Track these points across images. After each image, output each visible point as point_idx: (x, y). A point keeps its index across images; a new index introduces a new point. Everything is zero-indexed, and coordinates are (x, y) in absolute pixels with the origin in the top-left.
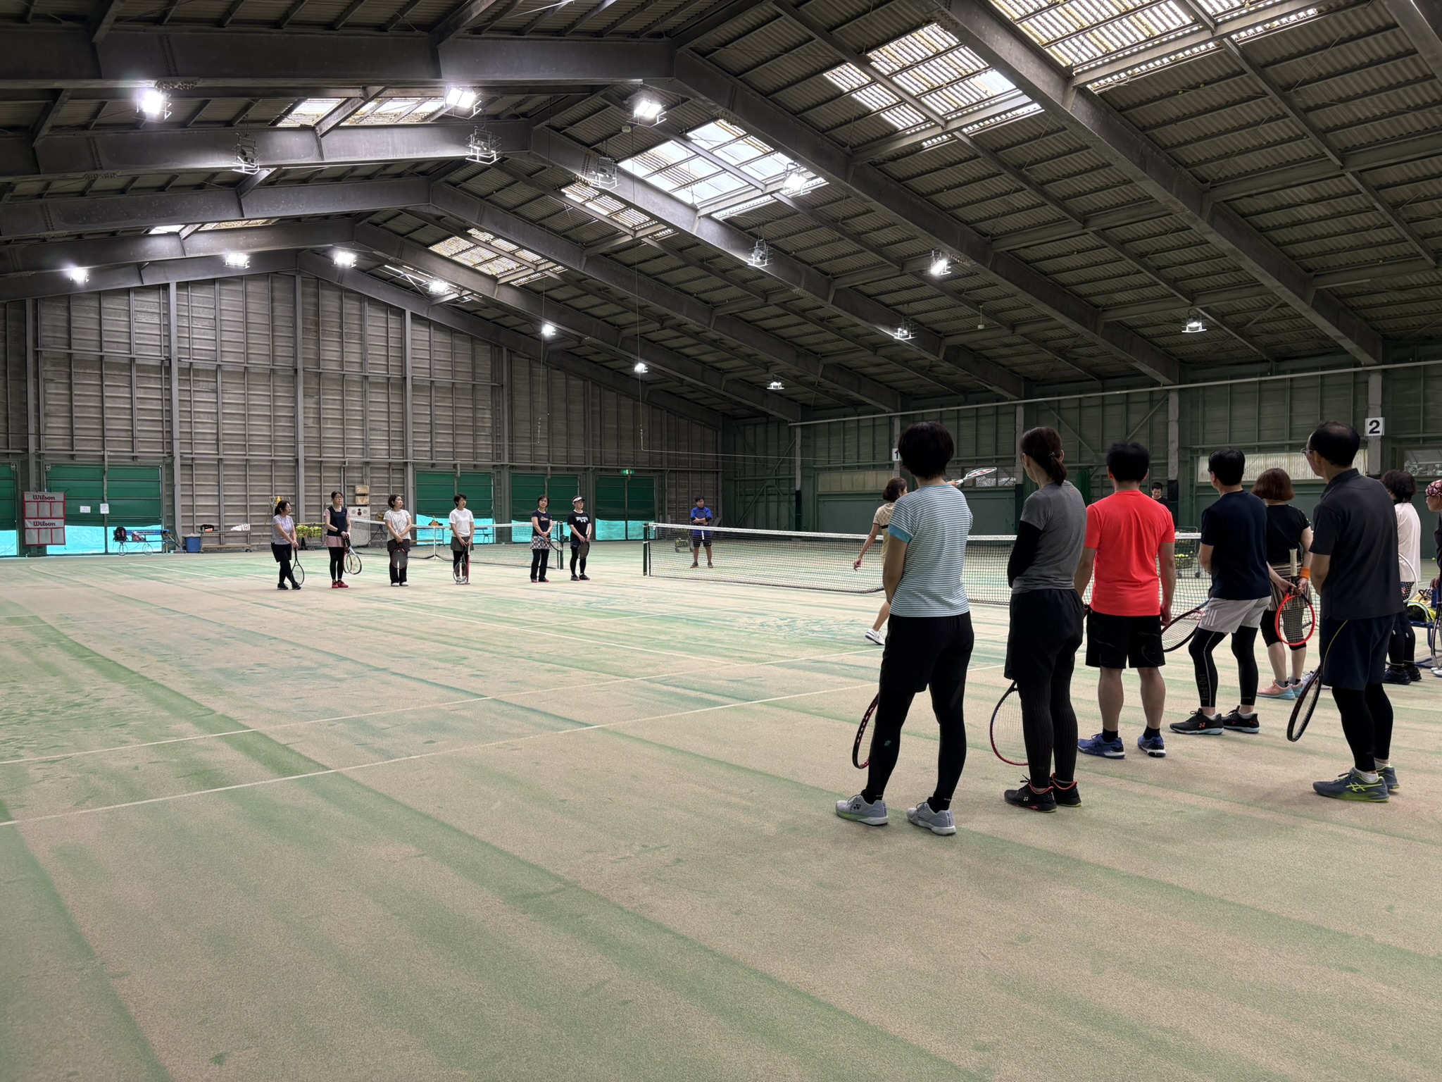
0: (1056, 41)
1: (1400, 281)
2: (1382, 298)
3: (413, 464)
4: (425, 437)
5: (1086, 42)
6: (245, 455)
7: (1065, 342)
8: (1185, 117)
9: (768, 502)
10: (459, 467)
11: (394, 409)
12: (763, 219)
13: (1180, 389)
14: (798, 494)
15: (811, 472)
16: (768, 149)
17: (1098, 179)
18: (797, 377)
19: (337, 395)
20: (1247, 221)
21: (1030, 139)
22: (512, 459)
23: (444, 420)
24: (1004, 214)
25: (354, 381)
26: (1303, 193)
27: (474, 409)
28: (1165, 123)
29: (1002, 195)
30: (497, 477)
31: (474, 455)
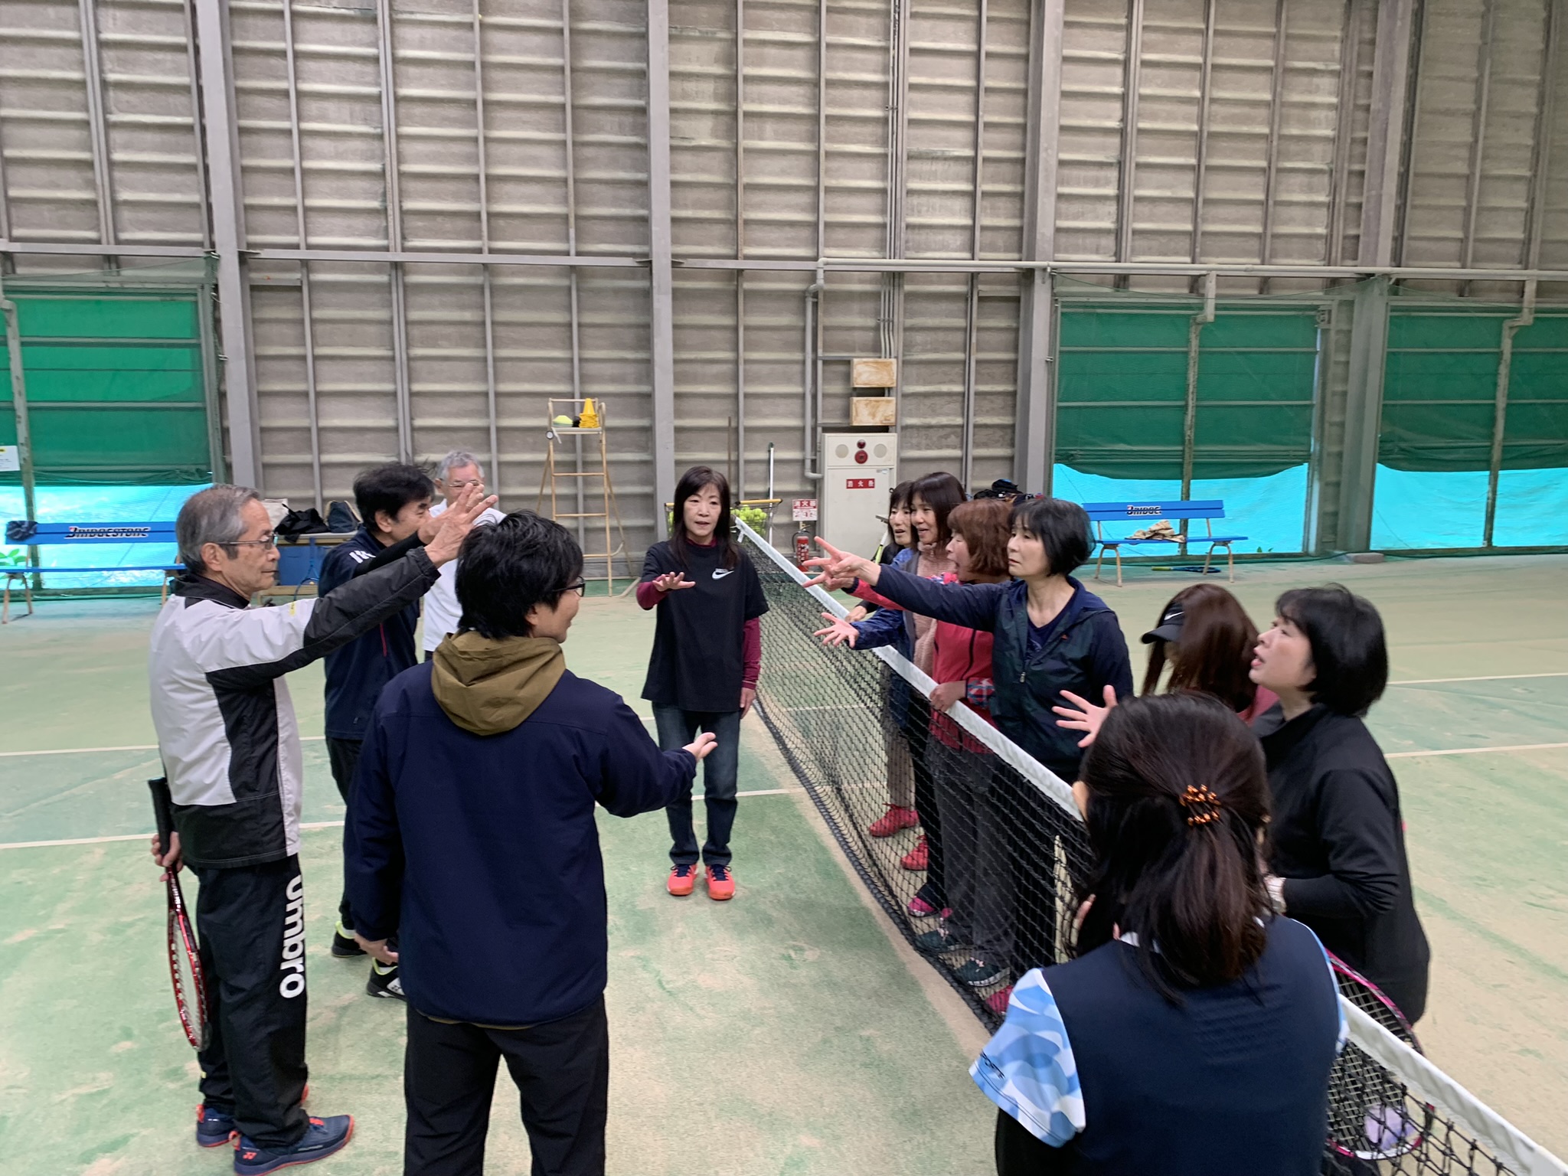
3: (1054, 275)
4: (1097, 183)
6: (479, 251)
10: (1211, 289)
11: (997, 76)
19: (796, 25)
22: (1400, 254)
23: (1171, 117)
27: (1280, 74)
30: (1337, 323)
31: (1265, 244)
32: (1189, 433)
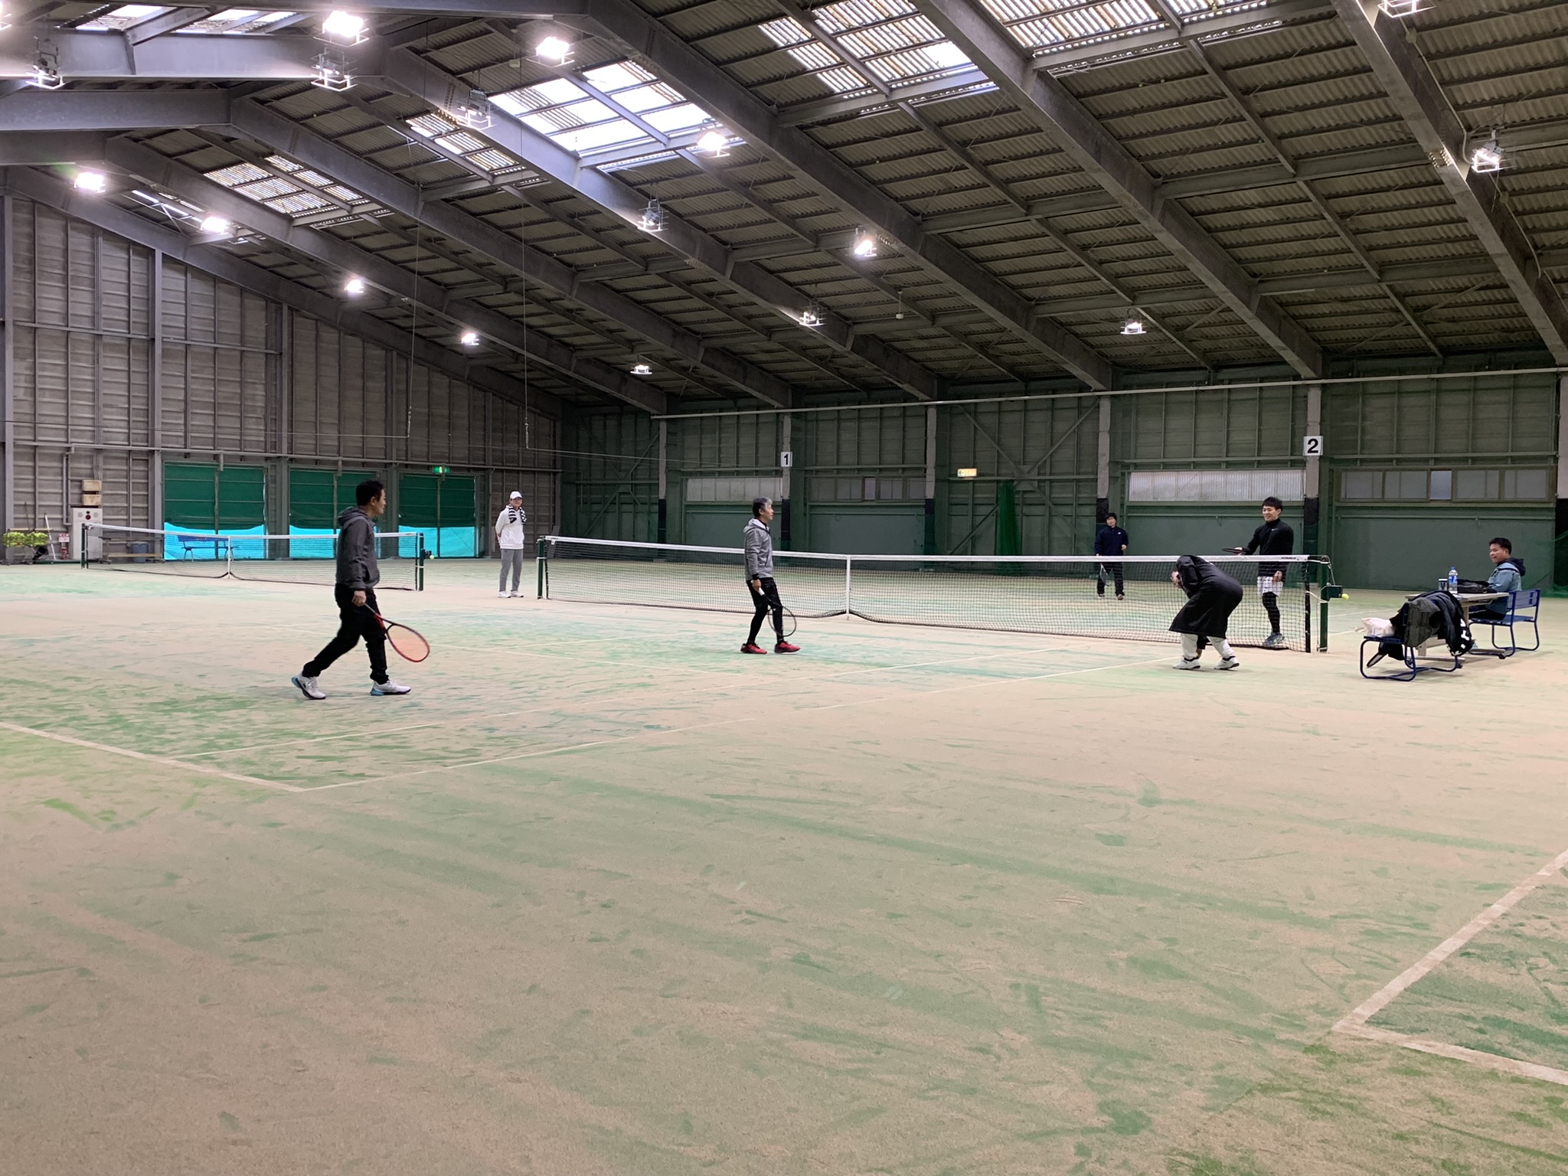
0: (1018, 21)
1: (1344, 292)
2: (1324, 309)
3: (163, 453)
4: (176, 419)
5: (1050, 26)
7: (988, 337)
8: (1143, 110)
9: (621, 513)
10: (222, 458)
11: (138, 379)
12: (657, 176)
13: (1112, 396)
14: (662, 504)
15: (679, 476)
16: (680, 97)
17: (1046, 163)
18: (668, 360)
19: (59, 358)
20: (1197, 220)
21: (978, 117)
22: (291, 450)
23: (203, 397)
24: (940, 193)
25: (82, 341)
26: (1253, 196)
27: (242, 384)
28: (1121, 114)
29: (940, 172)
30: (271, 473)
31: (241, 444)
32: (217, 513)
